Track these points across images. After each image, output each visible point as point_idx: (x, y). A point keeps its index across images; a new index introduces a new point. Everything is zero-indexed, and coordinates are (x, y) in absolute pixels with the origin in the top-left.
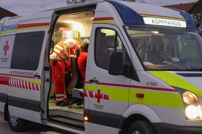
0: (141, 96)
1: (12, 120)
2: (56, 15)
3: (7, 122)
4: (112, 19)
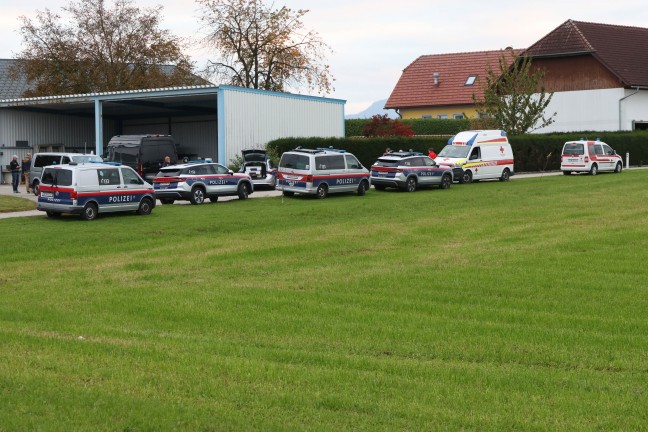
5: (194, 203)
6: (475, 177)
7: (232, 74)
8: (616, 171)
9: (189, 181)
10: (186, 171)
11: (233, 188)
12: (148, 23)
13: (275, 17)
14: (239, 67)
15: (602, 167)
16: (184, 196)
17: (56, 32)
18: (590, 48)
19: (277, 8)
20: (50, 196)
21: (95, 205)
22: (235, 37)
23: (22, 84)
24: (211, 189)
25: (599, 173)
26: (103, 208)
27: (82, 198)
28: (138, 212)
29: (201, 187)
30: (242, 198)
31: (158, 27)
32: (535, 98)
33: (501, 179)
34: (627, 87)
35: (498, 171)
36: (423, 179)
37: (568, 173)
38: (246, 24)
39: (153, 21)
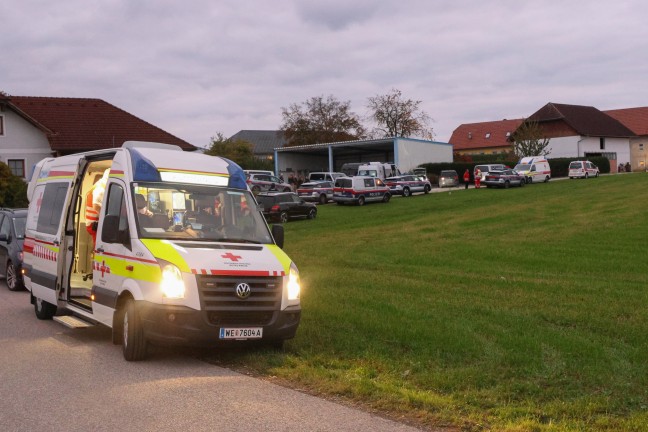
0: (131, 269)
1: (39, 303)
2: (85, 162)
3: (33, 306)
4: (122, 172)
5: (404, 196)
6: (534, 180)
7: (385, 133)
8: (596, 176)
9: (402, 185)
10: (400, 180)
11: (422, 188)
12: (344, 109)
13: (403, 105)
14: (387, 130)
15: (590, 175)
16: (399, 192)
17: (300, 115)
18: (562, 116)
19: (405, 101)
20: (340, 194)
21: (363, 198)
22: (386, 115)
23: (283, 140)
24: (412, 188)
25: (589, 177)
26: (367, 199)
27: (357, 194)
28: (383, 201)
29: (407, 188)
30: (426, 193)
31: (348, 112)
32: (541, 141)
33: (545, 181)
34: (582, 135)
35: (543, 177)
36: (513, 182)
37: (572, 178)
38: (390, 109)
39: (345, 108)
